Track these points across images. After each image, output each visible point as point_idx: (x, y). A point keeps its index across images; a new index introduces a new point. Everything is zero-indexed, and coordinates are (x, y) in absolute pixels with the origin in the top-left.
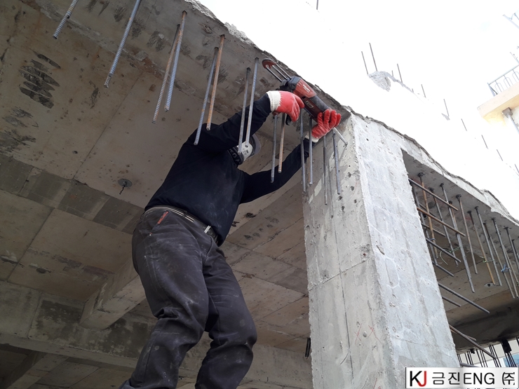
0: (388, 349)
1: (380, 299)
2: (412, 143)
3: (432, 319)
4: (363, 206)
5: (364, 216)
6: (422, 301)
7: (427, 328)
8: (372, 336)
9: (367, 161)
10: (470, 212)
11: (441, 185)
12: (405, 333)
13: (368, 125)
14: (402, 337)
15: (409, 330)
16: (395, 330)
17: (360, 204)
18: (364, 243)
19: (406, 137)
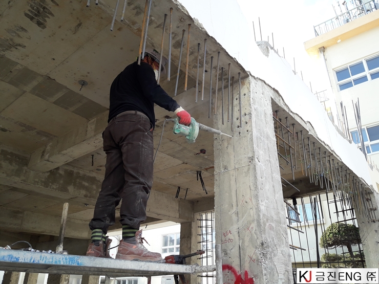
0: (258, 210)
1: (256, 185)
2: (276, 93)
3: (277, 195)
4: (252, 134)
5: (252, 140)
6: (273, 187)
7: (275, 200)
8: (250, 203)
9: (255, 107)
10: (297, 133)
11: (286, 118)
12: (266, 203)
13: (257, 83)
14: (264, 205)
15: (267, 201)
16: (262, 201)
17: (250, 133)
18: (250, 155)
19: (274, 89)
